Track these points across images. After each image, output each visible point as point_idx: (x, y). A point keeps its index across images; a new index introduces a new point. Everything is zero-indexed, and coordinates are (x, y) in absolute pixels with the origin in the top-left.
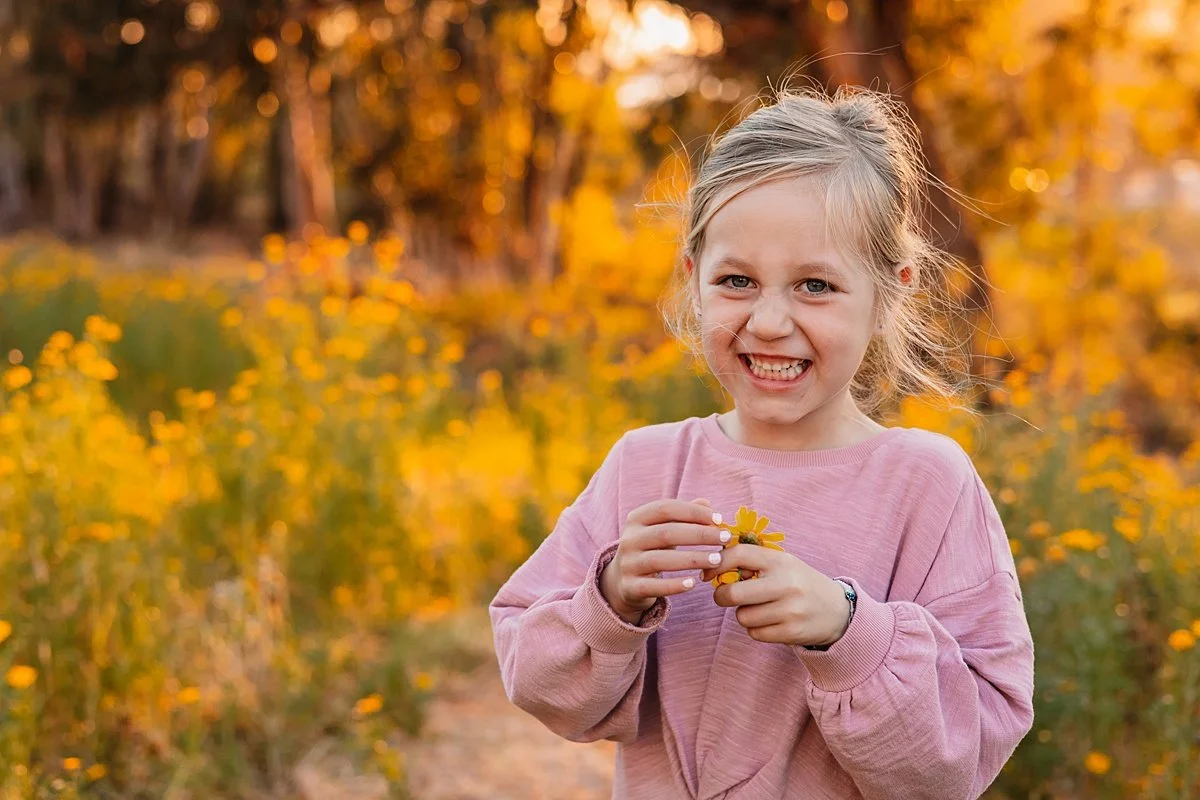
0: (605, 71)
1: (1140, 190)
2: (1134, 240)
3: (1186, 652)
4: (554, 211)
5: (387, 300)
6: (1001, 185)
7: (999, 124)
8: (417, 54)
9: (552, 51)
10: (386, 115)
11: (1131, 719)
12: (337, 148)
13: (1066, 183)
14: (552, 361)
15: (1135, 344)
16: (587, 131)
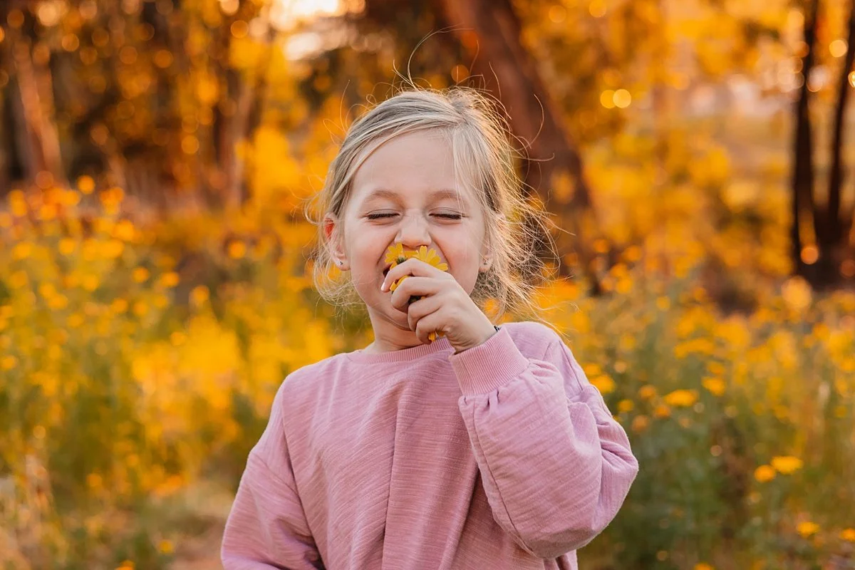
0: (272, 33)
1: (703, 101)
2: (702, 143)
3: (768, 483)
4: (239, 149)
5: (112, 238)
6: (593, 105)
7: (589, 58)
8: (119, 30)
9: (228, 20)
10: (98, 81)
11: (728, 534)
12: (59, 108)
13: (645, 98)
14: (247, 273)
15: (708, 228)
16: (261, 83)
